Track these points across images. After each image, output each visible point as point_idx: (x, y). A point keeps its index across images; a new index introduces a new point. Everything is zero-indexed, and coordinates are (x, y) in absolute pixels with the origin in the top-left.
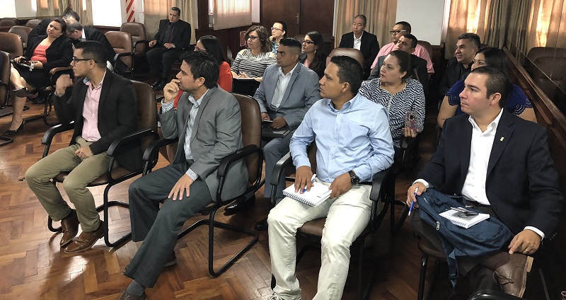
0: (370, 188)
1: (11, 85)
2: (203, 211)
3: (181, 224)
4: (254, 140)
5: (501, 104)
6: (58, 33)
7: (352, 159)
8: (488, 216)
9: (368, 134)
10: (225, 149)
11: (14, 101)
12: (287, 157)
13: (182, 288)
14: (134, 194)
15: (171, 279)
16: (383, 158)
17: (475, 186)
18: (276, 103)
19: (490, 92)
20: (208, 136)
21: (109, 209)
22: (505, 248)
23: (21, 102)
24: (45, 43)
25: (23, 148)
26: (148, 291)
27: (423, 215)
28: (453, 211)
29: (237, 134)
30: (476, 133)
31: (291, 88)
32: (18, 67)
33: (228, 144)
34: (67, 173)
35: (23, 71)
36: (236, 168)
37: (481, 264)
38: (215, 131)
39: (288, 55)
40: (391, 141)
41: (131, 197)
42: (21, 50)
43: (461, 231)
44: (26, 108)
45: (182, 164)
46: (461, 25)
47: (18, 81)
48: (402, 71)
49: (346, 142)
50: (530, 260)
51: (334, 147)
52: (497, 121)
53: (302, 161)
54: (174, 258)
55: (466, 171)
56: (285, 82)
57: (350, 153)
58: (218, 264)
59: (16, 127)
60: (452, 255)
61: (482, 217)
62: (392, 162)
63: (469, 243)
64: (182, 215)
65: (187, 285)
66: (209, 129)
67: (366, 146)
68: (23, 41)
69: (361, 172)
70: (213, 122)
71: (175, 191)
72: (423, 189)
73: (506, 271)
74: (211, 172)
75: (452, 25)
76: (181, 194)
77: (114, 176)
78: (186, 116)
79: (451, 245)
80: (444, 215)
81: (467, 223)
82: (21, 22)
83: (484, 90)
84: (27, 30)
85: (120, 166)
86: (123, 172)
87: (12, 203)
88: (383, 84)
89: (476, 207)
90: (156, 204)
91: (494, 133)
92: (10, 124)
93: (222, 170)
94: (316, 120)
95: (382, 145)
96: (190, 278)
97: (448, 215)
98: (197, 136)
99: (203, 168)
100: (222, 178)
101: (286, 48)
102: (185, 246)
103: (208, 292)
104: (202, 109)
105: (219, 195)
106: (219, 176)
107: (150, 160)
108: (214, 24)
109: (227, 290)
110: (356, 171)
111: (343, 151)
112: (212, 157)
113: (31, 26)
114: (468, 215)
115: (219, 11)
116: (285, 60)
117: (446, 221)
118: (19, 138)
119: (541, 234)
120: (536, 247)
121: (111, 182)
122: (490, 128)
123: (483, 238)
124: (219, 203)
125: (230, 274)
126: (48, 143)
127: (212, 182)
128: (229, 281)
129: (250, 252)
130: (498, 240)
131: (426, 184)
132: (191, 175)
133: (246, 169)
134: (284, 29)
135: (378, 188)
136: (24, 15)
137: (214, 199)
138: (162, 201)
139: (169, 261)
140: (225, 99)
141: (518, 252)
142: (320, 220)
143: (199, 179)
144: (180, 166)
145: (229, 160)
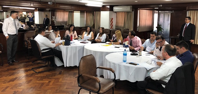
108: (139, 30)
115: (141, 25)
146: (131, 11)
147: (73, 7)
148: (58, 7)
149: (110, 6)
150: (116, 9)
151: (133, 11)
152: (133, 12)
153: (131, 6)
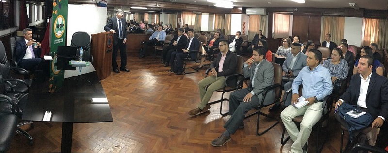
0: (322, 103)
1: (201, 53)
2: (256, 108)
3: (247, 112)
4: (279, 82)
5: (372, 69)
6: (218, 37)
7: (317, 91)
8: (365, 113)
9: (323, 81)
10: (266, 84)
11: (201, 58)
12: (290, 89)
13: (245, 137)
14: (231, 97)
15: (241, 133)
16: (328, 90)
17: (362, 102)
18: (291, 67)
19: (369, 65)
20: (261, 78)
21: (223, 102)
22: (371, 125)
23: (203, 59)
24: (214, 40)
25: (201, 74)
26: (231, 135)
27: (339, 114)
28: (352, 112)
29: (272, 79)
30: (363, 81)
31: (297, 62)
32: (204, 47)
33: (268, 82)
34: (210, 84)
35: (206, 48)
36: (270, 92)
37: (361, 132)
38: (263, 77)
39: (296, 50)
40: (331, 84)
41: (230, 98)
42: (206, 42)
43: (353, 120)
44: (205, 61)
45: (251, 88)
46: (368, 40)
47: (204, 52)
48: (340, 56)
49: (314, 83)
50: (379, 129)
51: (309, 85)
52: (370, 76)
53: (295, 91)
54: (243, 125)
55: (359, 95)
56: (295, 59)
57: (315, 88)
58: (260, 131)
59: (200, 67)
60: (350, 130)
61: (363, 113)
62: (331, 92)
63: (356, 124)
64: (247, 108)
65: (247, 137)
66: (261, 76)
67: (322, 86)
68: (208, 39)
69: (319, 97)
70: (263, 73)
71: (245, 99)
72: (341, 103)
73: (370, 135)
74: (260, 93)
75: (365, 39)
76: (248, 100)
77: (226, 89)
78: (254, 70)
79: (350, 126)
80: (348, 113)
81: (356, 116)
82: (209, 33)
83: (367, 64)
84: (210, 36)
85: (228, 86)
86: (230, 88)
87: (194, 92)
88: (333, 61)
89: (362, 109)
90: (239, 102)
91: (369, 80)
92: (199, 66)
93: (265, 92)
94: (303, 75)
95: (327, 85)
96: (249, 134)
97: (350, 113)
98: (257, 78)
99: (258, 91)
100: (264, 95)
101: (295, 47)
102: (250, 121)
103: (255, 141)
104: (259, 68)
105: (262, 102)
106: (263, 95)
107: (239, 85)
108: (274, 37)
109: (263, 142)
110: (317, 97)
111: (312, 87)
112: (261, 87)
113: (211, 34)
114: (357, 113)
115: (276, 31)
116: (295, 51)
117: (348, 115)
118: (201, 71)
119: (383, 118)
120: (382, 124)
121: (225, 91)
122: (367, 78)
123: (361, 122)
124: (263, 106)
125: (265, 135)
126: (207, 73)
127: (260, 97)
128: (264, 138)
129: (275, 127)
130: (367, 123)
131: (343, 101)
132: (252, 93)
133: (275, 93)
134: (299, 39)
135: (325, 102)
136: (210, 31)
137: (260, 104)
138: (241, 101)
139: (241, 126)
140: (269, 65)
141: (375, 127)
142: (301, 116)
143: (255, 95)
144: (249, 89)
145: (268, 89)
146: (265, 15)
147: (200, 8)
148: (185, 8)
149: (243, 8)
150: (248, 11)
151: (267, 14)
152: (268, 16)
153: (266, 9)
